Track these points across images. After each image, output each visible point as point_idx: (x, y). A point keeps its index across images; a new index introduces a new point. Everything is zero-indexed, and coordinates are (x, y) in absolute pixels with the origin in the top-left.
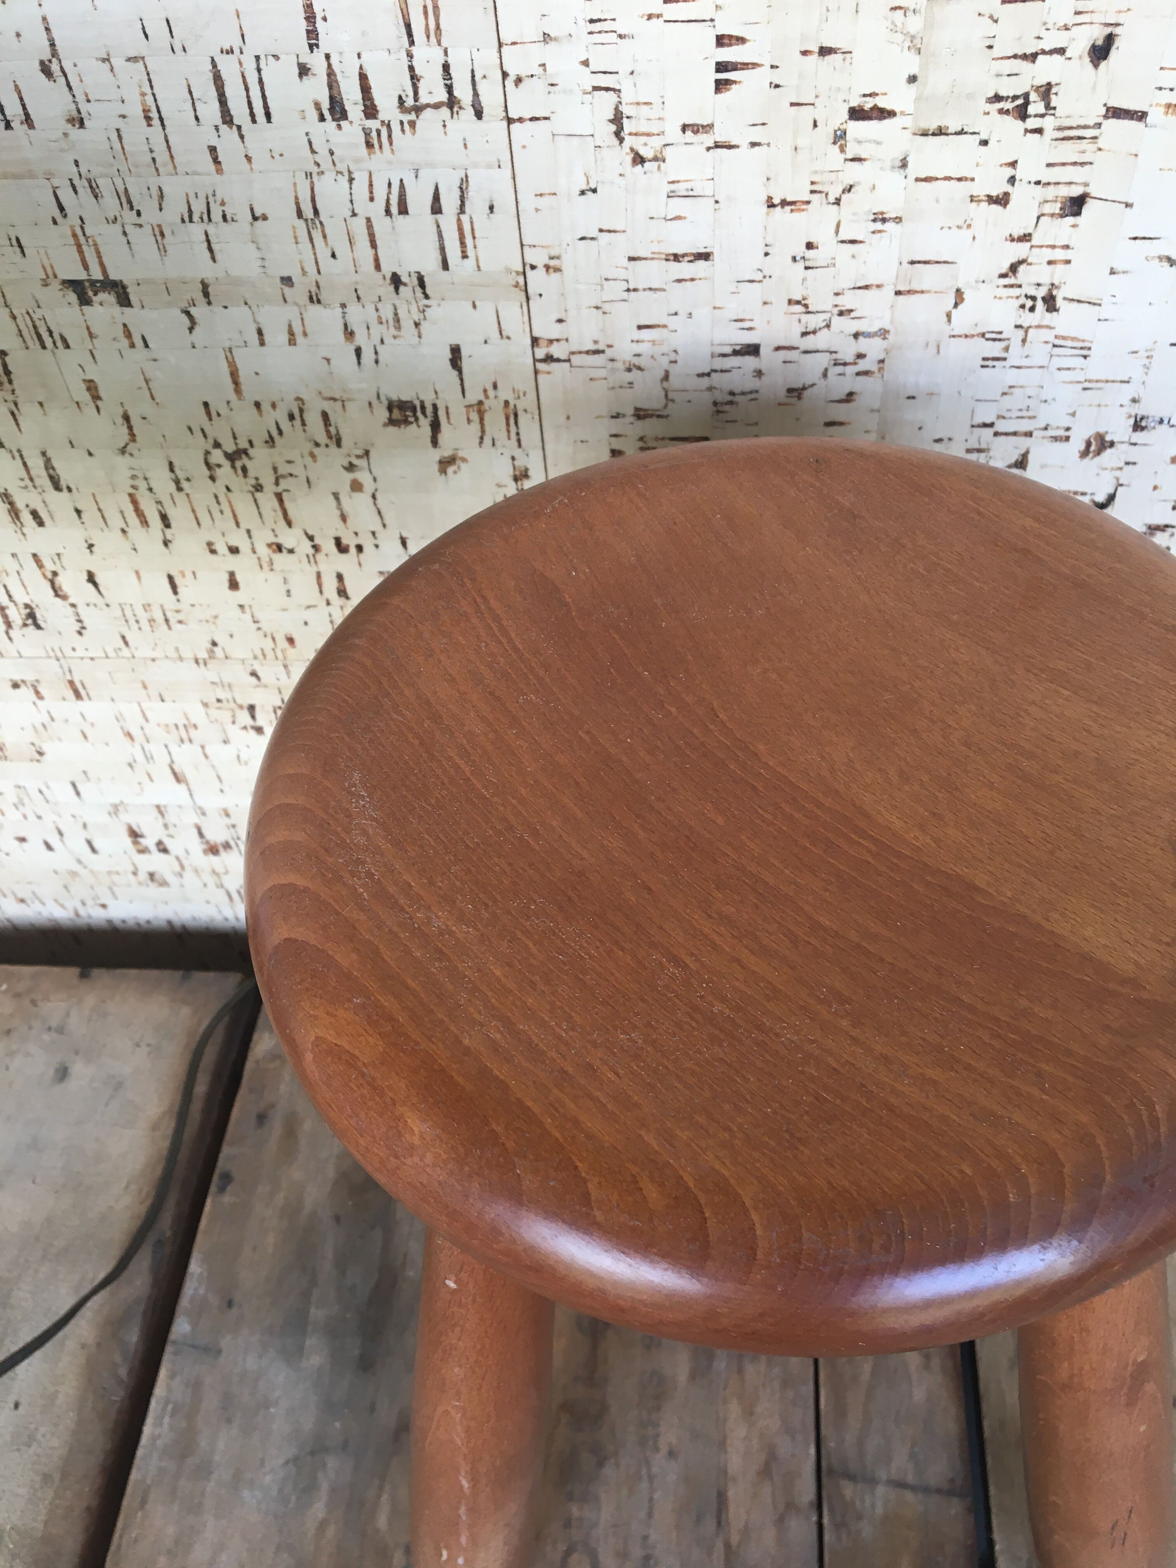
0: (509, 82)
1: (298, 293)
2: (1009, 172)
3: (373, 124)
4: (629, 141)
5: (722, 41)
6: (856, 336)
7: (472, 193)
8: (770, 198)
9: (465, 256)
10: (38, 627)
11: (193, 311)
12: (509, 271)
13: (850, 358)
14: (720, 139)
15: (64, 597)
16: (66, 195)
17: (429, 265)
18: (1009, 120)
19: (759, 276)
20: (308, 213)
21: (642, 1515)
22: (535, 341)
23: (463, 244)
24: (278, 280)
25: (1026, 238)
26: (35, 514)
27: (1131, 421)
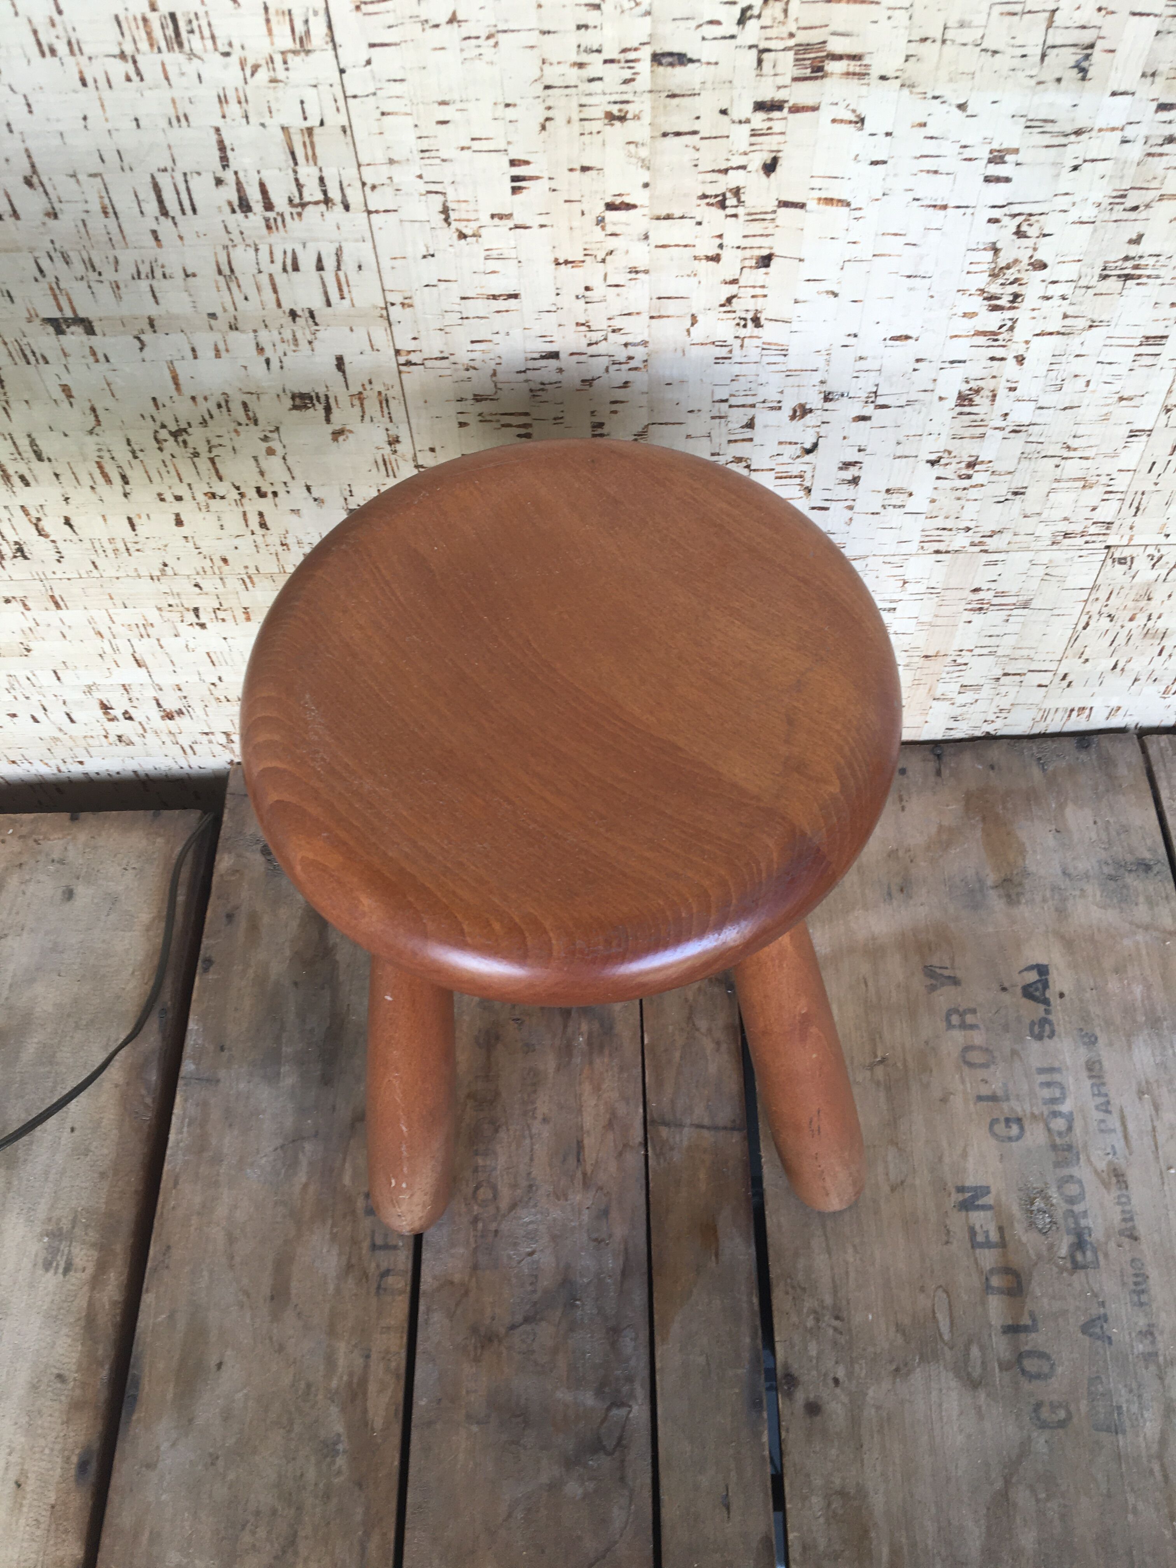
0: (367, 189)
1: (222, 323)
2: (718, 241)
3: (271, 215)
4: (454, 225)
5: (513, 163)
6: (626, 345)
7: (345, 257)
8: (556, 260)
9: (343, 298)
10: (26, 558)
11: (143, 337)
12: (375, 307)
13: (623, 360)
14: (518, 223)
15: (46, 536)
16: (45, 263)
17: (317, 303)
18: (713, 209)
19: (553, 308)
20: (226, 270)
21: (527, 1159)
22: (397, 352)
23: (340, 290)
24: (206, 317)
25: (734, 281)
26: (22, 478)
27: (822, 395)
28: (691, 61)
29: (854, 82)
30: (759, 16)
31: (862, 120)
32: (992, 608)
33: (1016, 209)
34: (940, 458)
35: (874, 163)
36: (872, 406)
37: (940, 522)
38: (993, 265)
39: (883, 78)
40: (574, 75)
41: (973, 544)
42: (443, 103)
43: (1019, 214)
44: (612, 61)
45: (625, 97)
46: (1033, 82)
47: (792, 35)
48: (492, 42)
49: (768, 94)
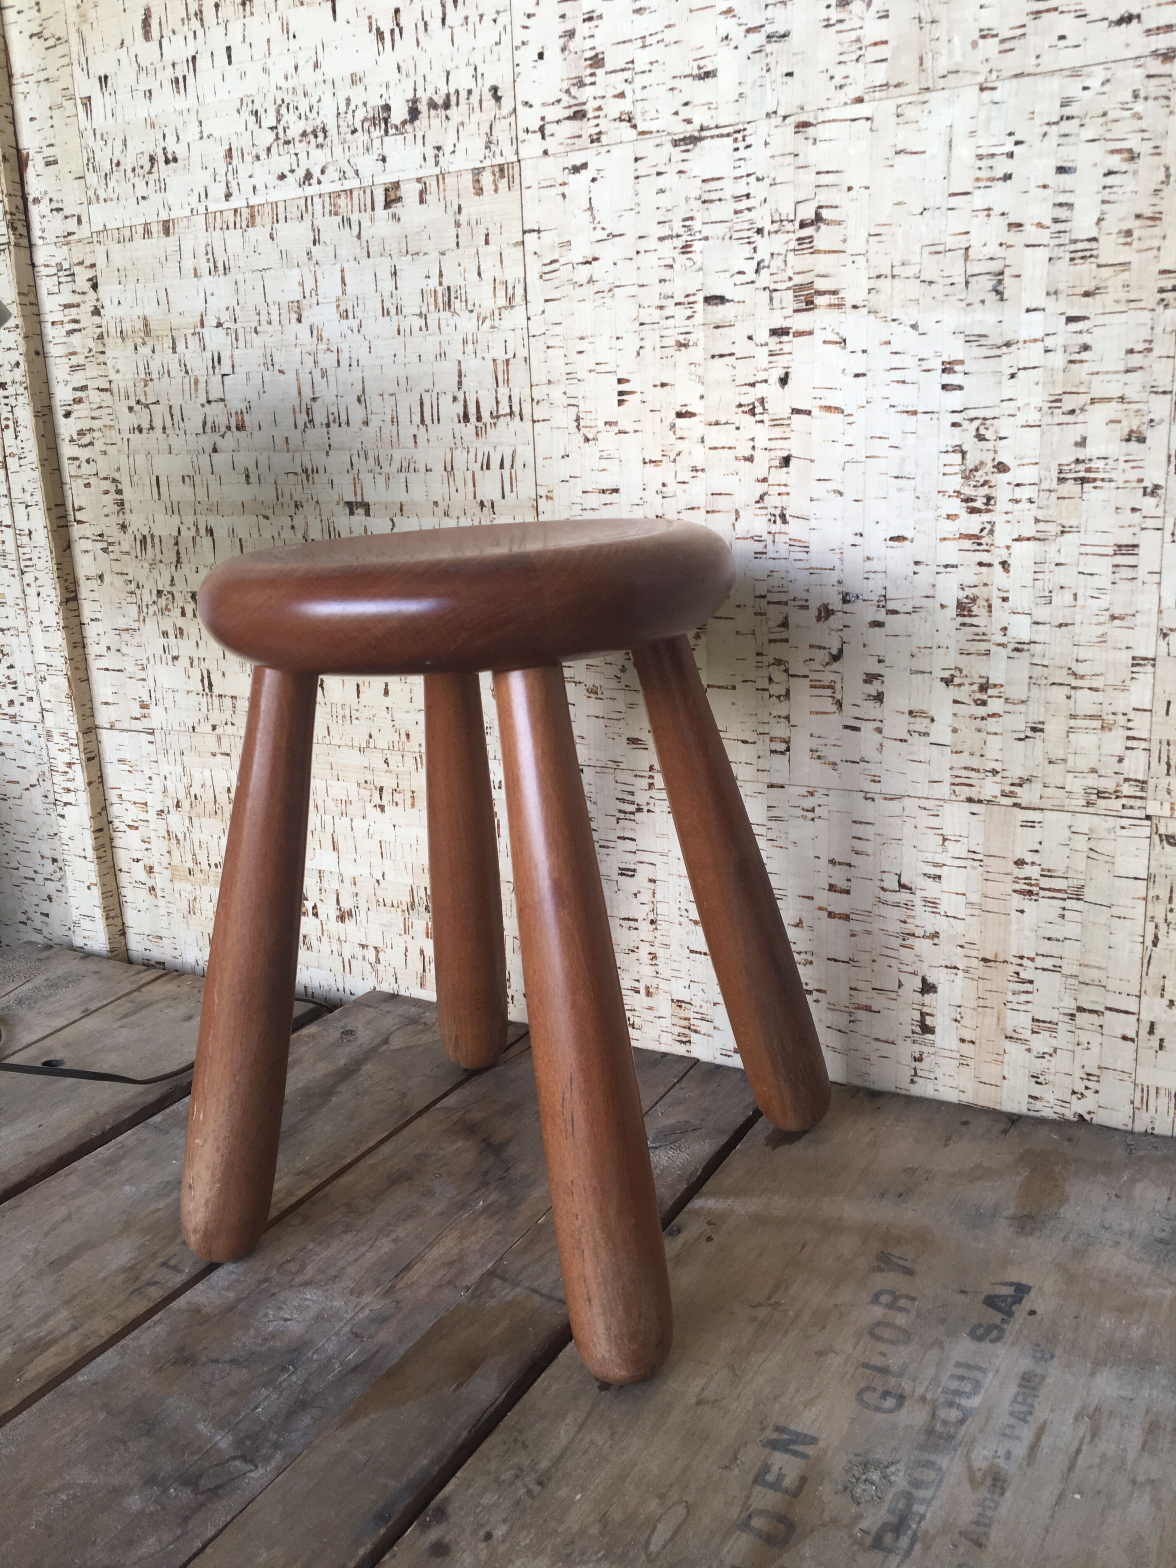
0: (534, 404)
1: (439, 510)
2: (751, 444)
3: (480, 424)
4: (582, 430)
7: (517, 459)
8: (644, 459)
9: (512, 492)
11: (395, 519)
12: (530, 498)
14: (622, 428)
16: (355, 459)
17: (496, 496)
18: (747, 416)
19: (641, 502)
20: (449, 468)
21: (351, 1259)
23: (511, 484)
24: (431, 504)
25: (764, 480)
27: (841, 596)
28: (728, 301)
29: (835, 312)
30: (768, 267)
31: (845, 341)
32: (1042, 893)
33: (972, 414)
34: (953, 676)
35: (857, 375)
36: (883, 611)
37: (964, 760)
38: (963, 468)
39: (855, 307)
40: (657, 315)
41: (1004, 794)
42: (582, 338)
43: (976, 418)
44: (679, 304)
45: (688, 330)
46: (963, 304)
47: (790, 279)
48: (611, 294)
49: (778, 324)
